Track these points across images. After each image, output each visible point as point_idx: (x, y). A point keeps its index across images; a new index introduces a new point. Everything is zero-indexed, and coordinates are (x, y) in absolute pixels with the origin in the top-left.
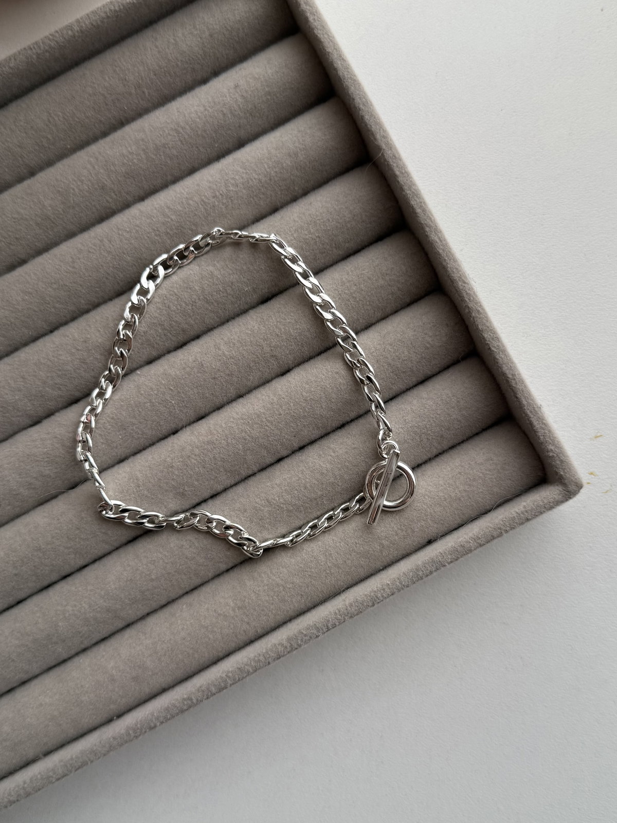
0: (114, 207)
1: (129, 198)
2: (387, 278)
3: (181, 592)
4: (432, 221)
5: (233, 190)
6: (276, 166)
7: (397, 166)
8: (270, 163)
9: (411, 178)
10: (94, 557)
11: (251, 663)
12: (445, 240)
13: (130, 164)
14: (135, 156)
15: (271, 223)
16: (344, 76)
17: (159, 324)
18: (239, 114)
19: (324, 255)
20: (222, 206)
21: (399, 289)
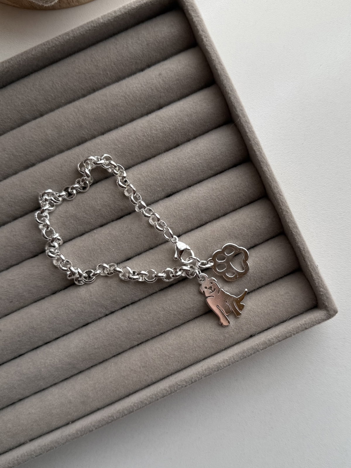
0: (86, 137)
1: (96, 133)
2: (238, 188)
3: (111, 356)
4: (265, 159)
5: (154, 133)
6: (180, 121)
7: (248, 127)
8: (176, 119)
9: (255, 134)
10: (63, 333)
11: (148, 399)
12: (271, 171)
13: (97, 114)
14: (100, 110)
15: (175, 153)
16: (221, 74)
17: (108, 206)
18: (160, 90)
19: (203, 173)
20: (148, 142)
21: (244, 195)
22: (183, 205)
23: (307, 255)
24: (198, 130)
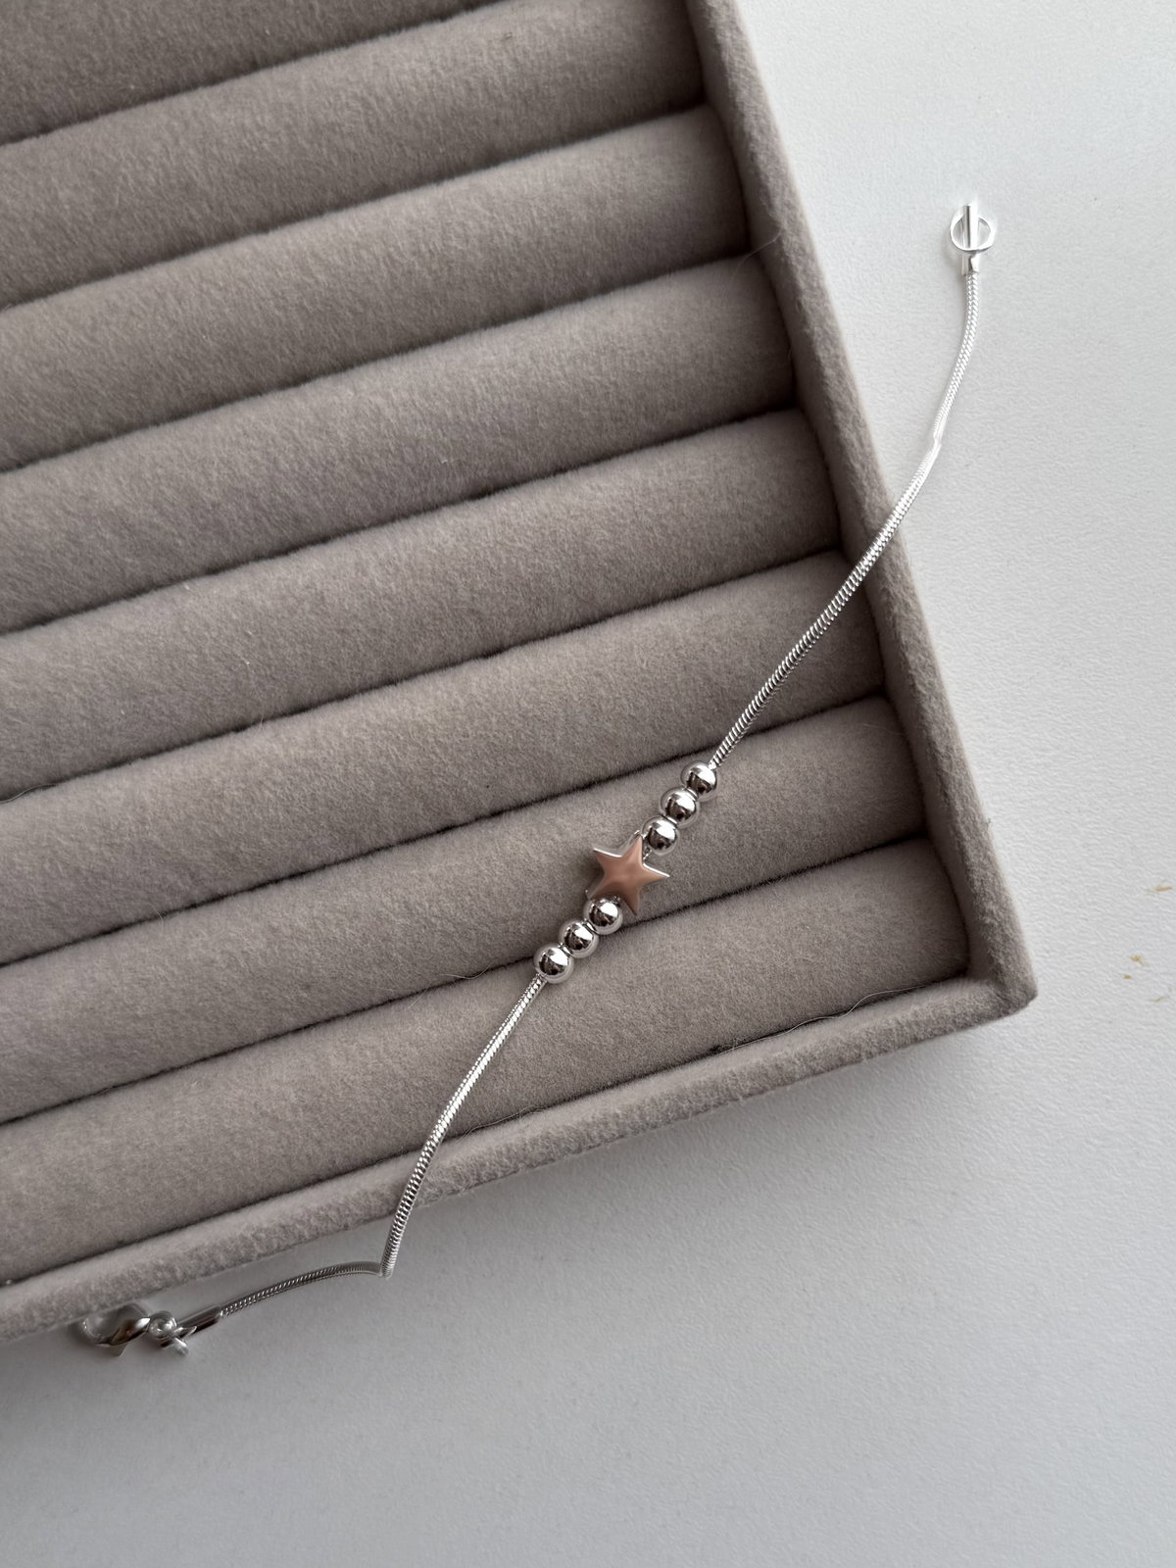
0: (202, 233)
1: (237, 221)
2: (739, 500)
3: (192, 1056)
4: (851, 400)
5: (456, 248)
6: (556, 217)
7: (804, 271)
8: (545, 209)
9: (828, 301)
10: (23, 950)
12: (870, 446)
13: (255, 149)
14: (267, 136)
15: (522, 335)
16: (733, 64)
17: (249, 495)
18: (501, 96)
19: (619, 424)
20: (427, 277)
21: (757, 528)
22: (529, 533)
23: (956, 774)
24: (620, 265)
